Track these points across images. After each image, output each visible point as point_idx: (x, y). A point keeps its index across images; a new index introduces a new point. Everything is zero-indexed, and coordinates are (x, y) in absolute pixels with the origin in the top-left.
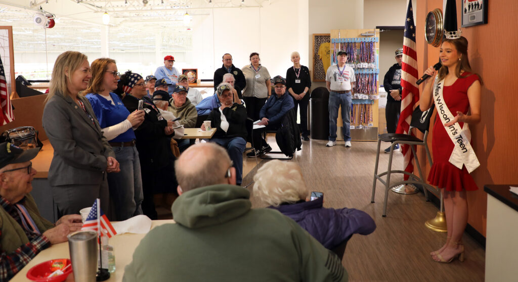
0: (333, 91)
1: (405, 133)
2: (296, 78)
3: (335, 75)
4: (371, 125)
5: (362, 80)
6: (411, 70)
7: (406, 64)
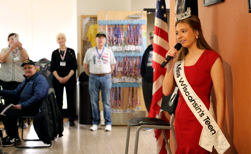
0: (92, 74)
1: (157, 117)
2: (61, 60)
3: (94, 58)
4: (138, 109)
5: (129, 63)
6: (162, 51)
7: (157, 45)
